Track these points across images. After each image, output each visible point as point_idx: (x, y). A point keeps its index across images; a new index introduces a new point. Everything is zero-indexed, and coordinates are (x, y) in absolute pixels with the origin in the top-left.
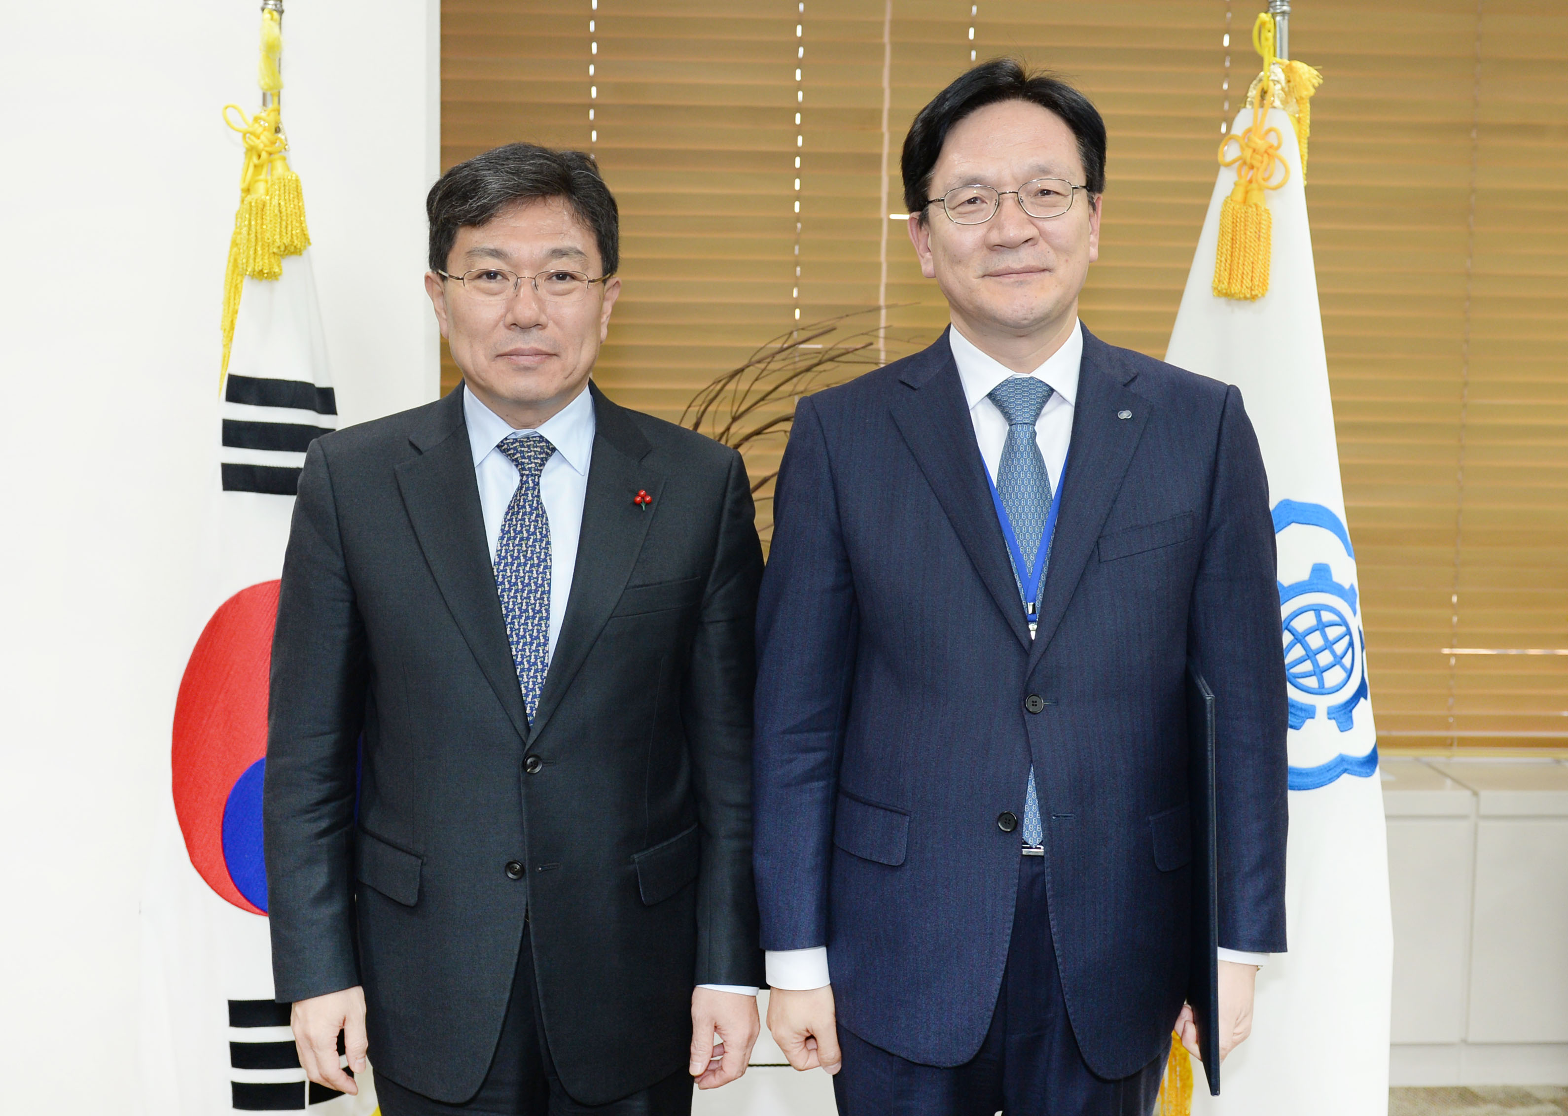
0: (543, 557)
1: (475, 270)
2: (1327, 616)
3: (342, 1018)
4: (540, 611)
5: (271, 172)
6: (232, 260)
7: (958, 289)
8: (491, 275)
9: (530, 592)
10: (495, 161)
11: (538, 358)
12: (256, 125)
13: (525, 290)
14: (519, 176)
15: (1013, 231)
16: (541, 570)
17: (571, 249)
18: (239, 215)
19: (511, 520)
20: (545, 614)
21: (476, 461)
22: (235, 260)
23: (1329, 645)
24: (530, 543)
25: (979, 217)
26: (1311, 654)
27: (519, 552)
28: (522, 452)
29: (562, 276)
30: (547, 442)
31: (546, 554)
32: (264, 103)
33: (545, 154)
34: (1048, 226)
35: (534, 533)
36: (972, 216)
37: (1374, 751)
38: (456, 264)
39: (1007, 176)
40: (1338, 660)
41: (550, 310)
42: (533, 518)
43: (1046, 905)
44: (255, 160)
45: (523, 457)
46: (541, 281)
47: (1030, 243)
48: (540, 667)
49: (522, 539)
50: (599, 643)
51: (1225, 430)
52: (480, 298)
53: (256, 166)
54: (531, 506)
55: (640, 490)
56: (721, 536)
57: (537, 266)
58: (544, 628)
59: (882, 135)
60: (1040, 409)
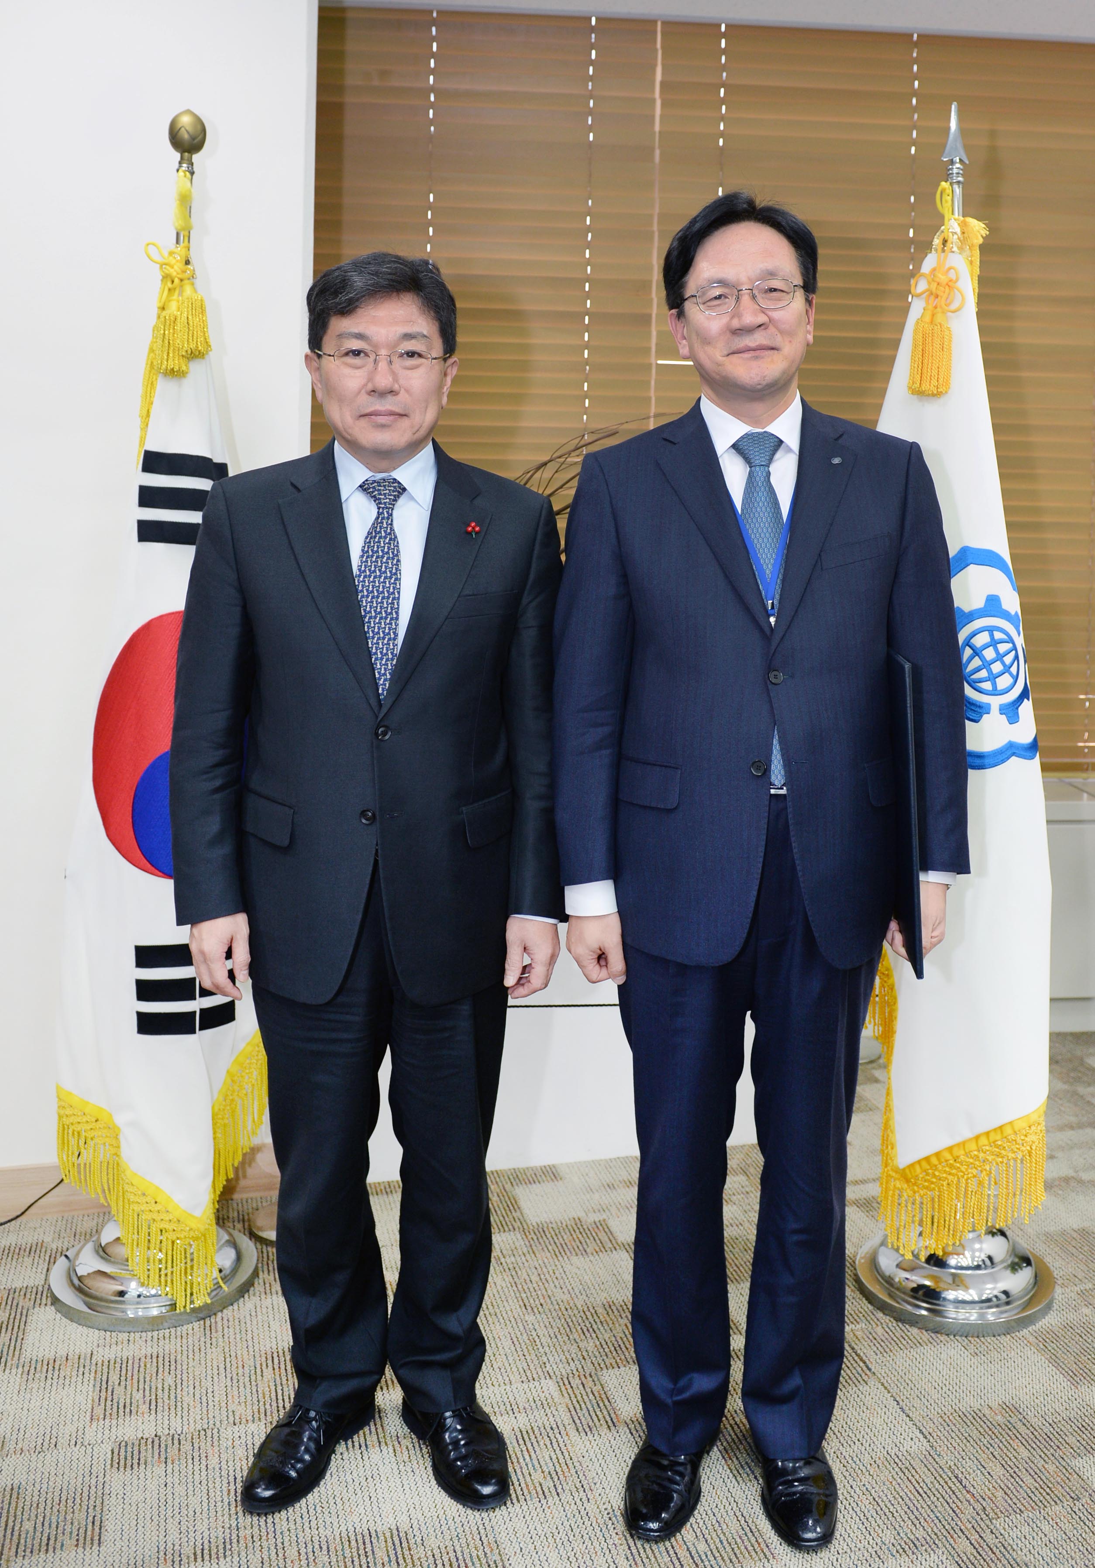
0: (394, 571)
1: (343, 349)
2: (998, 635)
3: (230, 937)
4: (391, 613)
5: (180, 294)
6: (149, 363)
7: (708, 364)
8: (357, 353)
9: (383, 598)
10: (360, 265)
11: (392, 418)
12: (171, 258)
13: (383, 365)
14: (378, 276)
15: (750, 318)
16: (392, 581)
17: (418, 334)
18: (156, 328)
19: (370, 542)
20: (395, 616)
21: (343, 498)
22: (152, 363)
23: (1000, 657)
24: (384, 560)
25: (722, 309)
26: (986, 664)
27: (375, 567)
28: (379, 490)
29: (411, 354)
30: (399, 483)
31: (396, 569)
32: (178, 242)
33: (398, 260)
34: (775, 315)
35: (388, 553)
36: (718, 308)
37: (1035, 739)
38: (329, 344)
39: (743, 278)
40: (1007, 669)
41: (402, 382)
42: (387, 541)
43: (788, 833)
44: (169, 284)
45: (380, 494)
46: (395, 359)
47: (762, 327)
48: (390, 656)
49: (378, 557)
50: (437, 638)
51: (911, 472)
52: (347, 371)
53: (169, 290)
54: (385, 532)
55: (471, 522)
56: (534, 560)
57: (392, 347)
58: (394, 627)
59: (651, 300)
60: (773, 455)
